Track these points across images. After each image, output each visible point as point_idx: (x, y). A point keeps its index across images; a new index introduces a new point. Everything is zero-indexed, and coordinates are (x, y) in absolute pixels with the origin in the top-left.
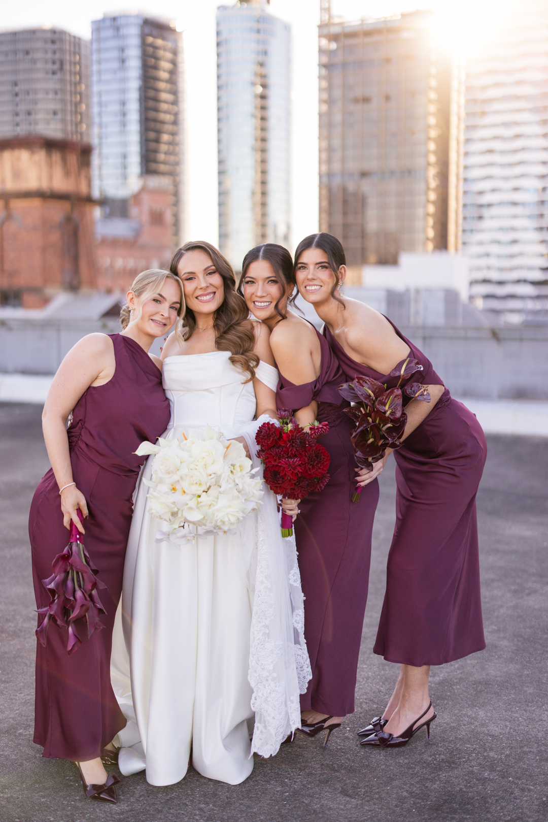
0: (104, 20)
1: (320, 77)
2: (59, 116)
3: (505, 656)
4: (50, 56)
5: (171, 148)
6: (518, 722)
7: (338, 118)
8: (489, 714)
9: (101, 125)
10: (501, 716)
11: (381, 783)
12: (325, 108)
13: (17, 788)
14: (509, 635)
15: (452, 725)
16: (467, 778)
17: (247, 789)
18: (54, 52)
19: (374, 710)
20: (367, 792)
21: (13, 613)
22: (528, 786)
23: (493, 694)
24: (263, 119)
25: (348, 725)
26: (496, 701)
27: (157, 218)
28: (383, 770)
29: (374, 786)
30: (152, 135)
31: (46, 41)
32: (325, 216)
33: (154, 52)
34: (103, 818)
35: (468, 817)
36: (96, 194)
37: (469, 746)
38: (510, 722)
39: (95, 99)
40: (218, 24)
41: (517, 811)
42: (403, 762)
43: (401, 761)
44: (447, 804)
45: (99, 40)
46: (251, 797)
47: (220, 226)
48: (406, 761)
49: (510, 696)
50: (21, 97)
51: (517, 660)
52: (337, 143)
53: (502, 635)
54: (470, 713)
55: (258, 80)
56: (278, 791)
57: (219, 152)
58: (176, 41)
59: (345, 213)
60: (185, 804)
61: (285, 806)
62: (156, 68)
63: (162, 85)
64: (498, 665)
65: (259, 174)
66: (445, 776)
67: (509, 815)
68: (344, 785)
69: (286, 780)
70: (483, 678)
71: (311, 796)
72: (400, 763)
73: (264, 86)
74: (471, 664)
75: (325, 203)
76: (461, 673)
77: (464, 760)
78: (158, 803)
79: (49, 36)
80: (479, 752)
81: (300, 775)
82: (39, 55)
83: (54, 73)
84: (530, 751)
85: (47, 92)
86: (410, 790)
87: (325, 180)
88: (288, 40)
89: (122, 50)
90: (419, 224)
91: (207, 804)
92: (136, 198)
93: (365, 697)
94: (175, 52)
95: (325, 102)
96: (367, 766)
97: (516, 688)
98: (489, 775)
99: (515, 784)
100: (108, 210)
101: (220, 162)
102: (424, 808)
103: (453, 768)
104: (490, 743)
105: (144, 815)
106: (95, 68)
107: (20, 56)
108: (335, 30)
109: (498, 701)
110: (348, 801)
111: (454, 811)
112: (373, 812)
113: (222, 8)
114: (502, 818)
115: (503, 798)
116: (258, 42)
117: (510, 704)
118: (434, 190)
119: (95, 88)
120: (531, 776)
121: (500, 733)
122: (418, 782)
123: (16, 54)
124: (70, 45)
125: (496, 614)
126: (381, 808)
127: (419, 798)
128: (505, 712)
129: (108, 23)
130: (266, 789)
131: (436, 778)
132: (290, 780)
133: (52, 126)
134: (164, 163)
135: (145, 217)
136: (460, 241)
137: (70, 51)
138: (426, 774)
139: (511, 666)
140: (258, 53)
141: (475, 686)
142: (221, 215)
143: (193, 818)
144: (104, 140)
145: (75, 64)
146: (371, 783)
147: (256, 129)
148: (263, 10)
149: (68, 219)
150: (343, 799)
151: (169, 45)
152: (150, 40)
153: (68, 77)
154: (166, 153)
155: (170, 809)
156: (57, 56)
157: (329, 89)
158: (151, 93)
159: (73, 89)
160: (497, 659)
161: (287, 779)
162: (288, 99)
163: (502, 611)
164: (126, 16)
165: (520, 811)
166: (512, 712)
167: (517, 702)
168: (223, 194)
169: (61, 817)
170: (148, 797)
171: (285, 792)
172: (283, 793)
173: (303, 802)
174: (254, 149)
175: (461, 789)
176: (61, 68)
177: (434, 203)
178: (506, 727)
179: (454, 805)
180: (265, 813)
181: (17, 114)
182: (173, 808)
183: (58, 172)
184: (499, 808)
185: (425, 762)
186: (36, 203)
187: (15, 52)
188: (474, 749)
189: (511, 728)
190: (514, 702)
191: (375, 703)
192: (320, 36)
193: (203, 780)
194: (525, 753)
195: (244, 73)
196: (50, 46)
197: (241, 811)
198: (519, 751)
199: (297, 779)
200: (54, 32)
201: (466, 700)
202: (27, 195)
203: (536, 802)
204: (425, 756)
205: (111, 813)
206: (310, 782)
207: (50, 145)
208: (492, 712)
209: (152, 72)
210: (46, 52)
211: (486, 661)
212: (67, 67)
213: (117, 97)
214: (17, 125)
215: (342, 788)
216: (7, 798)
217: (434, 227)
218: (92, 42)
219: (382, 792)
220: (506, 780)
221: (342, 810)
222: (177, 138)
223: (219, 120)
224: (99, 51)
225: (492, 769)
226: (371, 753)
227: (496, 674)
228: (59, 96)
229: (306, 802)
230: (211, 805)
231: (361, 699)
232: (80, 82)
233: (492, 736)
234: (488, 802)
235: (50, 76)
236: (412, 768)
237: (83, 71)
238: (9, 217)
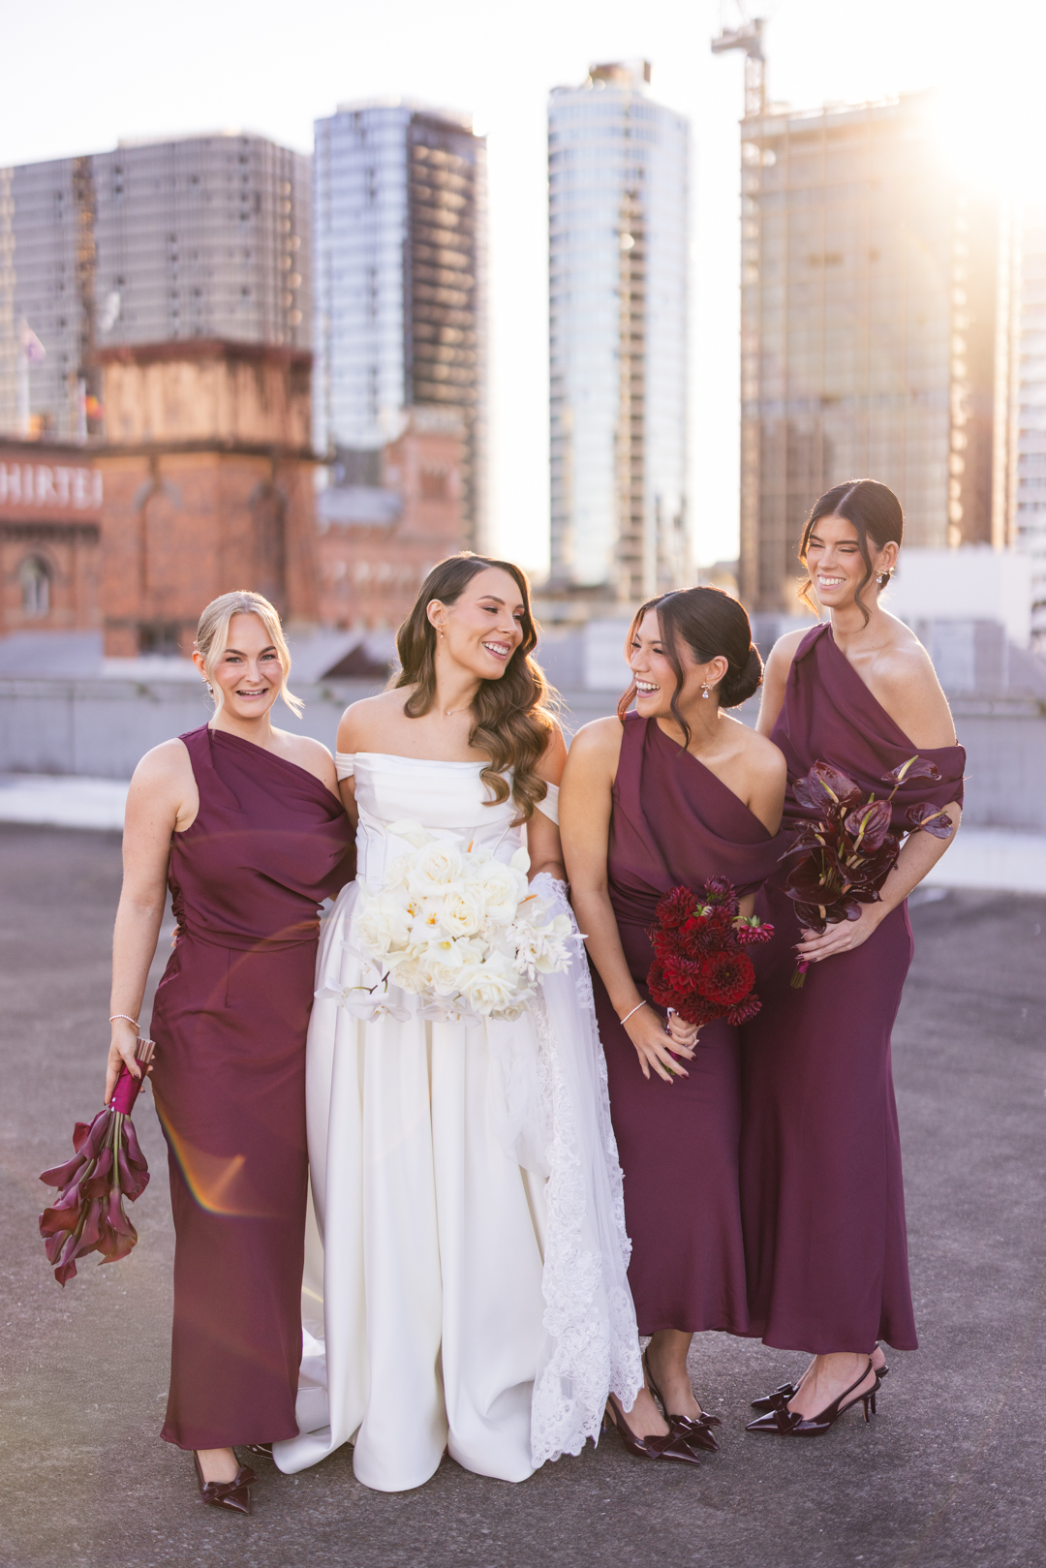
0: (337, 117)
1: (744, 218)
2: (253, 298)
3: (1011, 1287)
4: (236, 185)
5: (461, 354)
6: (1019, 1395)
7: (778, 294)
8: (970, 1381)
9: (330, 313)
10: (990, 1384)
11: (770, 1487)
12: (752, 275)
13: (156, 1483)
14: (1024, 1252)
15: (903, 1397)
16: (918, 1481)
17: (541, 1491)
18: (245, 179)
19: (769, 1371)
20: (744, 1500)
21: (154, 1202)
22: (1021, 1497)
23: (981, 1348)
24: (636, 297)
25: (722, 1394)
26: (986, 1360)
27: (434, 487)
28: (775, 1466)
29: (757, 1492)
30: (425, 330)
31: (229, 158)
32: (752, 480)
33: (429, 176)
34: (296, 1531)
35: (912, 1542)
36: (320, 444)
37: (928, 1431)
38: (1005, 1394)
39: (320, 265)
40: (551, 121)
41: (997, 1535)
42: (812, 1454)
43: (808, 1454)
44: (878, 1522)
45: (327, 154)
46: (547, 1504)
47: (554, 500)
48: (817, 1453)
49: (1012, 1351)
50: (182, 262)
51: (1032, 1293)
52: (775, 341)
53: (1011, 1251)
54: (937, 1378)
55: (627, 225)
56: (592, 1496)
57: (552, 360)
58: (472, 156)
59: (791, 475)
60: (435, 1512)
61: (602, 1518)
62: (434, 204)
63: (445, 237)
64: (997, 1301)
65: (628, 402)
66: (881, 1478)
67: (983, 1541)
68: (707, 1489)
69: (608, 1479)
70: (967, 1323)
71: (648, 1505)
72: (805, 1455)
73: (638, 236)
74: (950, 1298)
75: (753, 456)
76: (930, 1314)
77: (917, 1453)
78: (390, 1509)
79: (236, 148)
80: (944, 1441)
81: (632, 1472)
82: (216, 184)
83: (244, 217)
84: (1035, 1442)
85: (230, 253)
86: (819, 1499)
87: (752, 410)
88: (685, 148)
89: (371, 172)
90: (936, 494)
91: (472, 1513)
92: (396, 448)
93: (755, 1349)
94: (470, 175)
95: (753, 264)
96: (748, 1460)
97: (1024, 1338)
98: (957, 1478)
99: (1001, 1492)
100: (341, 472)
101: (555, 380)
102: (838, 1527)
103: (896, 1466)
104: (965, 1427)
105: (366, 1528)
106: (320, 206)
107: (181, 186)
108: (773, 128)
109: (989, 1361)
110: (710, 1514)
111: (891, 1533)
112: (752, 1531)
113: (559, 91)
114: (971, 1545)
115: (976, 1515)
116: (626, 153)
117: (1009, 1365)
118: (963, 429)
119: (321, 245)
120: (1029, 1481)
121: (985, 1411)
122: (833, 1487)
123: (174, 183)
124: (274, 165)
125: (1005, 1216)
126: (766, 1527)
127: (831, 1512)
128: (999, 1377)
129: (345, 122)
130: (573, 1493)
131: (865, 1481)
132: (615, 1479)
133: (239, 316)
134: (448, 382)
135: (412, 486)
136: (1014, 526)
137: (274, 176)
138: (848, 1474)
139: (1020, 1303)
140: (626, 174)
141: (952, 1335)
142: (555, 480)
143: (447, 1535)
144: (336, 341)
145: (283, 199)
146: (753, 1486)
147: (621, 316)
148: (636, 93)
149: (267, 492)
150: (702, 1511)
151: (459, 161)
152: (423, 152)
153: (269, 224)
154: (452, 364)
155: (408, 1519)
156: (251, 185)
157: (762, 240)
158: (425, 252)
159: (279, 246)
160: (996, 1291)
161: (609, 1477)
162: (684, 260)
163: (1016, 1210)
164: (380, 110)
165: (1004, 1535)
166: (1011, 1377)
167: (1021, 1363)
168: (559, 439)
169: (228, 1527)
170: (374, 1500)
171: (605, 1498)
172: (600, 1498)
173: (634, 1514)
174: (618, 355)
175: (906, 1499)
176: (258, 208)
177: (962, 453)
178: (998, 1401)
179: (891, 1524)
180: (568, 1529)
181: (174, 295)
182: (414, 1518)
183: (249, 403)
184: (967, 1530)
185: (848, 1456)
186: (208, 461)
187: (172, 179)
188: (937, 1437)
189: (1005, 1404)
190: (1017, 1362)
191: (771, 1359)
192: (744, 141)
193: (467, 1476)
194: (1025, 1444)
195: (599, 213)
196: (236, 166)
197: (529, 1526)
198: (1015, 1440)
199: (628, 1477)
200: (244, 140)
201: (932, 1357)
202: (192, 447)
203: (1032, 1522)
204: (850, 1446)
205: (310, 1524)
206: (648, 1484)
207: (234, 354)
208: (976, 1377)
209: (427, 213)
210: (229, 178)
211: (977, 1294)
212: (268, 205)
213: (360, 260)
214: (175, 314)
215: (702, 1494)
216: (138, 1498)
217: (962, 500)
218: (314, 158)
219: (770, 1501)
220: (986, 1486)
221: (699, 1527)
222: (472, 337)
223: (552, 301)
224: (328, 174)
225: (963, 1468)
226: (757, 1439)
227: (992, 1316)
228: (253, 260)
229: (640, 1514)
230: (478, 1515)
231: (749, 1352)
232: (292, 233)
233: (972, 1416)
234: (949, 1520)
235: (237, 222)
236: (825, 1465)
237: (298, 213)
238: (157, 488)
